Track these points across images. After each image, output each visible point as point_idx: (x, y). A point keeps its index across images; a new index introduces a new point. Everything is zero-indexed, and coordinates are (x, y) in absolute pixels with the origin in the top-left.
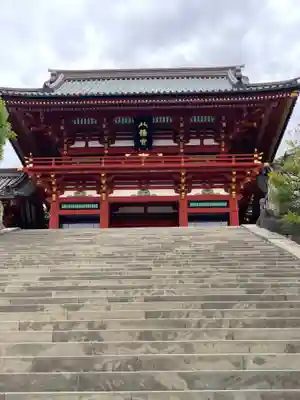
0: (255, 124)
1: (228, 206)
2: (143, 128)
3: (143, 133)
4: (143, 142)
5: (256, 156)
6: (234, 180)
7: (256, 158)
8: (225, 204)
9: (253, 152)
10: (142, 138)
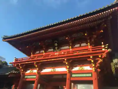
0: (102, 31)
1: (92, 76)
2: (56, 43)
3: (56, 44)
4: (56, 48)
5: (103, 46)
6: (92, 61)
7: (103, 48)
8: (90, 75)
9: (101, 45)
10: (56, 47)
